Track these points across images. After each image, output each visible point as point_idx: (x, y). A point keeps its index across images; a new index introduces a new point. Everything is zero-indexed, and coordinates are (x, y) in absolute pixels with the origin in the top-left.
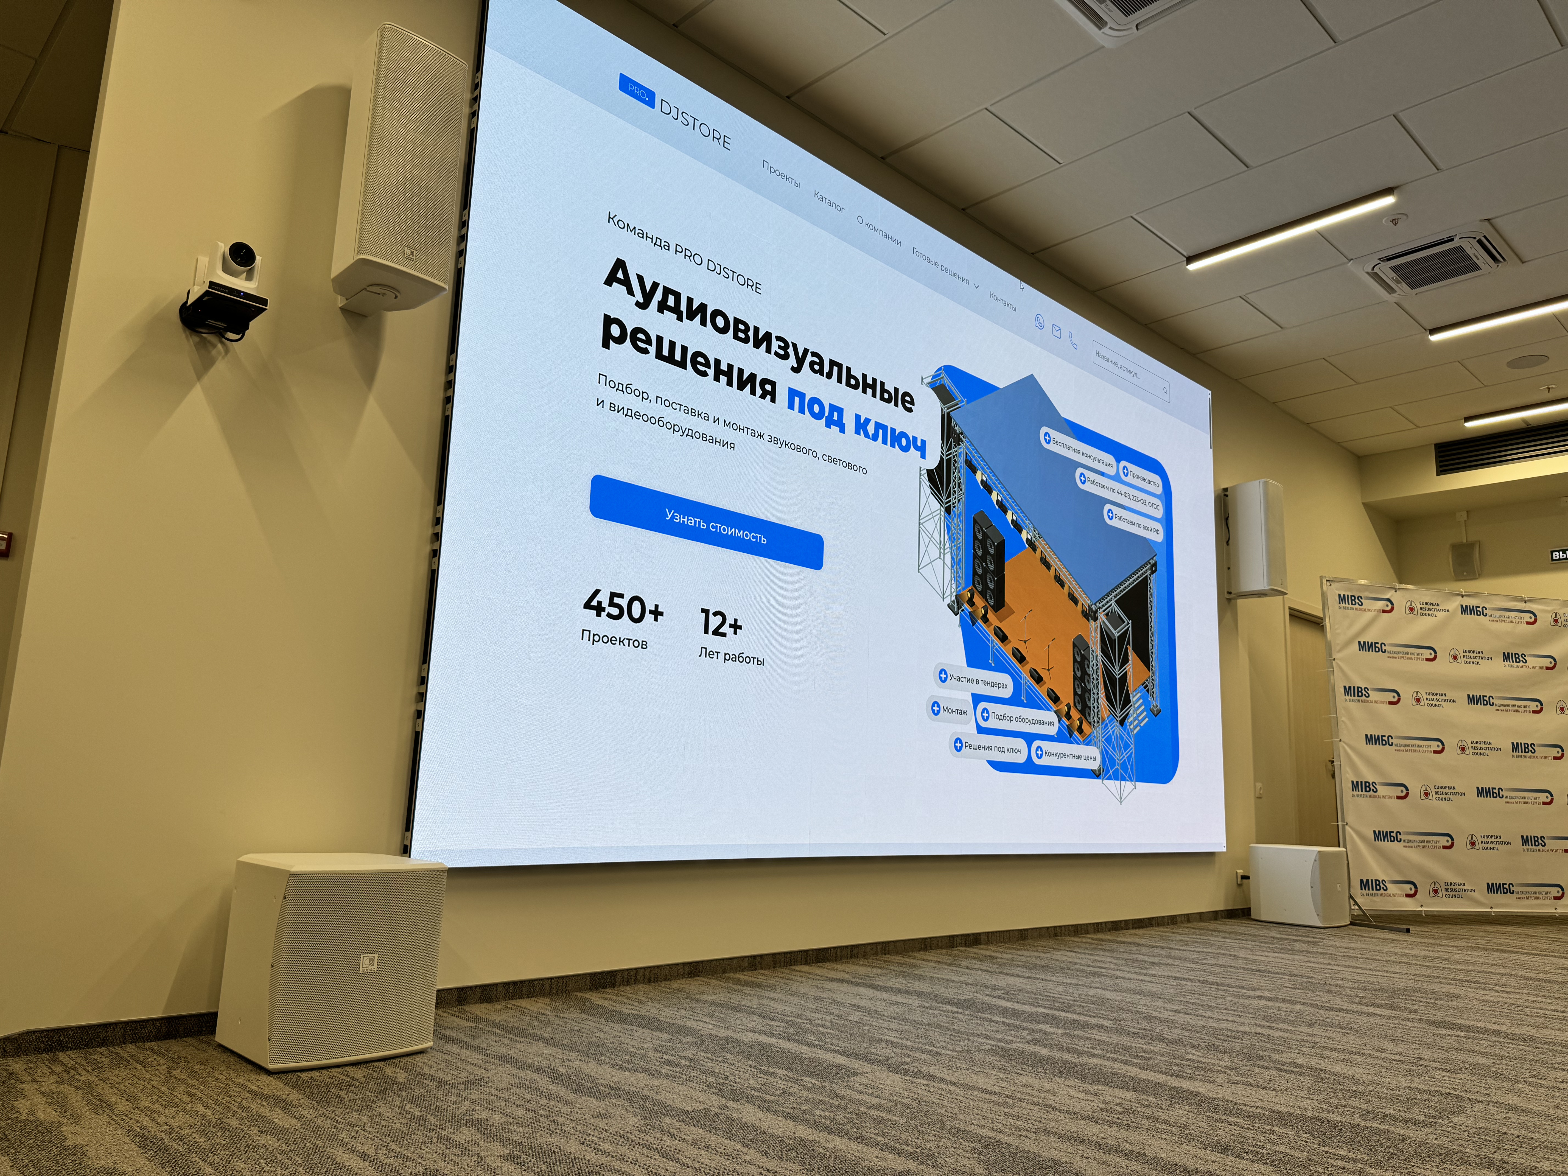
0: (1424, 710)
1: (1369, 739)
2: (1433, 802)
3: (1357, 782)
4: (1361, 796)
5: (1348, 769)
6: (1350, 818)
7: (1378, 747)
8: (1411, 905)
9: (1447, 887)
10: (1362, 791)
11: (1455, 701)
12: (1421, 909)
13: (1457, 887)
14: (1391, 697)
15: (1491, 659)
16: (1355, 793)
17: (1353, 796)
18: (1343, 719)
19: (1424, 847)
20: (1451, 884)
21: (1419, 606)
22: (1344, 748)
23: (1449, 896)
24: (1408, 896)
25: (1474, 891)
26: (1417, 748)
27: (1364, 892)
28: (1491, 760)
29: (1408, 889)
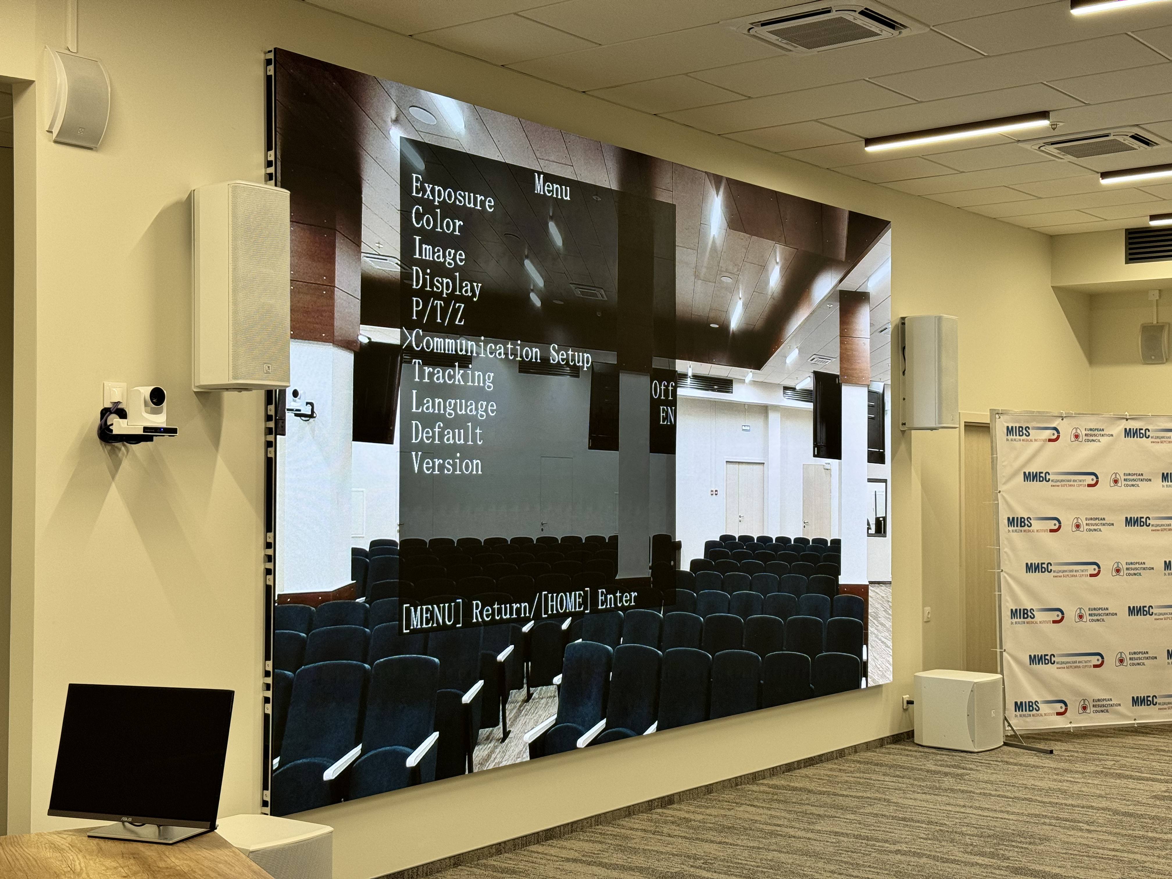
0: (1083, 535)
1: (1030, 568)
2: (1087, 625)
3: (1016, 610)
4: (1019, 623)
5: (1008, 598)
6: (1008, 644)
7: (1038, 575)
8: (1061, 723)
9: (1095, 703)
10: (1020, 618)
11: (1113, 524)
12: (1069, 725)
13: (1105, 703)
14: (1052, 525)
15: (1150, 480)
16: (1014, 620)
17: (1012, 623)
18: (1006, 550)
19: (1076, 667)
20: (1099, 700)
21: (1084, 432)
22: (1005, 577)
23: (1097, 711)
24: (1058, 714)
25: (1120, 705)
26: (1074, 573)
27: (1018, 713)
28: (1144, 580)
29: (1060, 708)
